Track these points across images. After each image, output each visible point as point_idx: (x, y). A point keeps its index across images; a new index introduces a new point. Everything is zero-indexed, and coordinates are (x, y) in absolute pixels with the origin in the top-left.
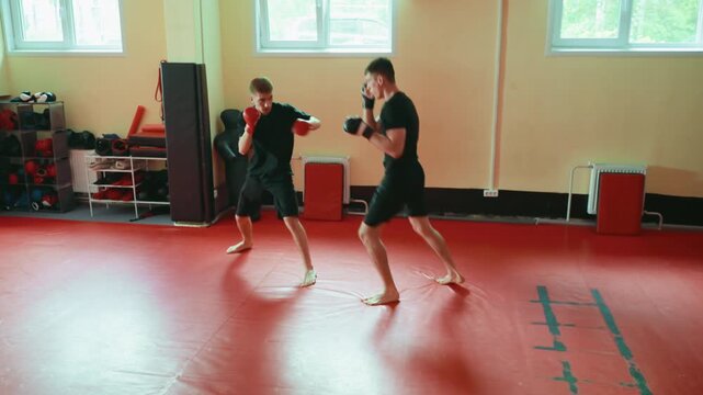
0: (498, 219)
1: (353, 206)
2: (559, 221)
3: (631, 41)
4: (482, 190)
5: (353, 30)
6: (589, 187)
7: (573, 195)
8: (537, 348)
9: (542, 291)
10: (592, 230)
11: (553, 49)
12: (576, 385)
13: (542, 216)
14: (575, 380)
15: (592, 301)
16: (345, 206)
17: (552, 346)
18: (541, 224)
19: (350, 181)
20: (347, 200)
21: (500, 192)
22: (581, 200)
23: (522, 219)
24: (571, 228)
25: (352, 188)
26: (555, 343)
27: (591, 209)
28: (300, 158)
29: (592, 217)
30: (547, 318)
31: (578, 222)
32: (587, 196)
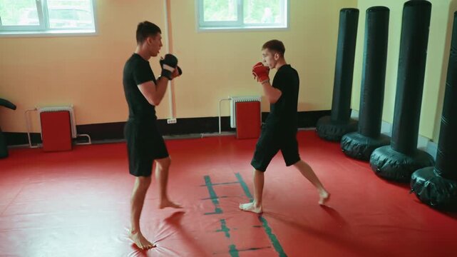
0: (178, 137)
1: (79, 139)
2: (215, 134)
3: (245, 22)
4: (166, 120)
5: (71, 17)
6: (230, 111)
7: (222, 117)
8: (205, 214)
9: (207, 178)
10: (235, 137)
11: (201, 28)
12: (229, 232)
13: (204, 132)
14: (229, 230)
15: (237, 181)
16: (73, 140)
17: (214, 211)
18: (205, 137)
19: (75, 122)
20: (75, 135)
21: (177, 119)
22: (226, 120)
23: (192, 136)
24: (223, 138)
25: (77, 126)
26: (216, 209)
27: (233, 124)
28: (36, 109)
29: (234, 130)
30: (211, 194)
31: (226, 134)
32: (230, 117)
